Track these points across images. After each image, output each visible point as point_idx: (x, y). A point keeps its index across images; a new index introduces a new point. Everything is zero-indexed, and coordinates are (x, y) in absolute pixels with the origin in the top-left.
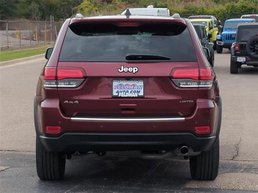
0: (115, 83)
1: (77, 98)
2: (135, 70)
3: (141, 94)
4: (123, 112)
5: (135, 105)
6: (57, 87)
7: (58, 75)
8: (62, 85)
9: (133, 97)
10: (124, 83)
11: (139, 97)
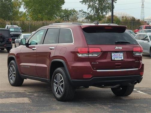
0: (113, 54)
1: (98, 61)
2: (121, 48)
3: (122, 59)
4: (116, 67)
5: (120, 64)
6: (88, 56)
7: (90, 51)
8: (90, 55)
9: (120, 60)
10: (116, 54)
11: (122, 60)
